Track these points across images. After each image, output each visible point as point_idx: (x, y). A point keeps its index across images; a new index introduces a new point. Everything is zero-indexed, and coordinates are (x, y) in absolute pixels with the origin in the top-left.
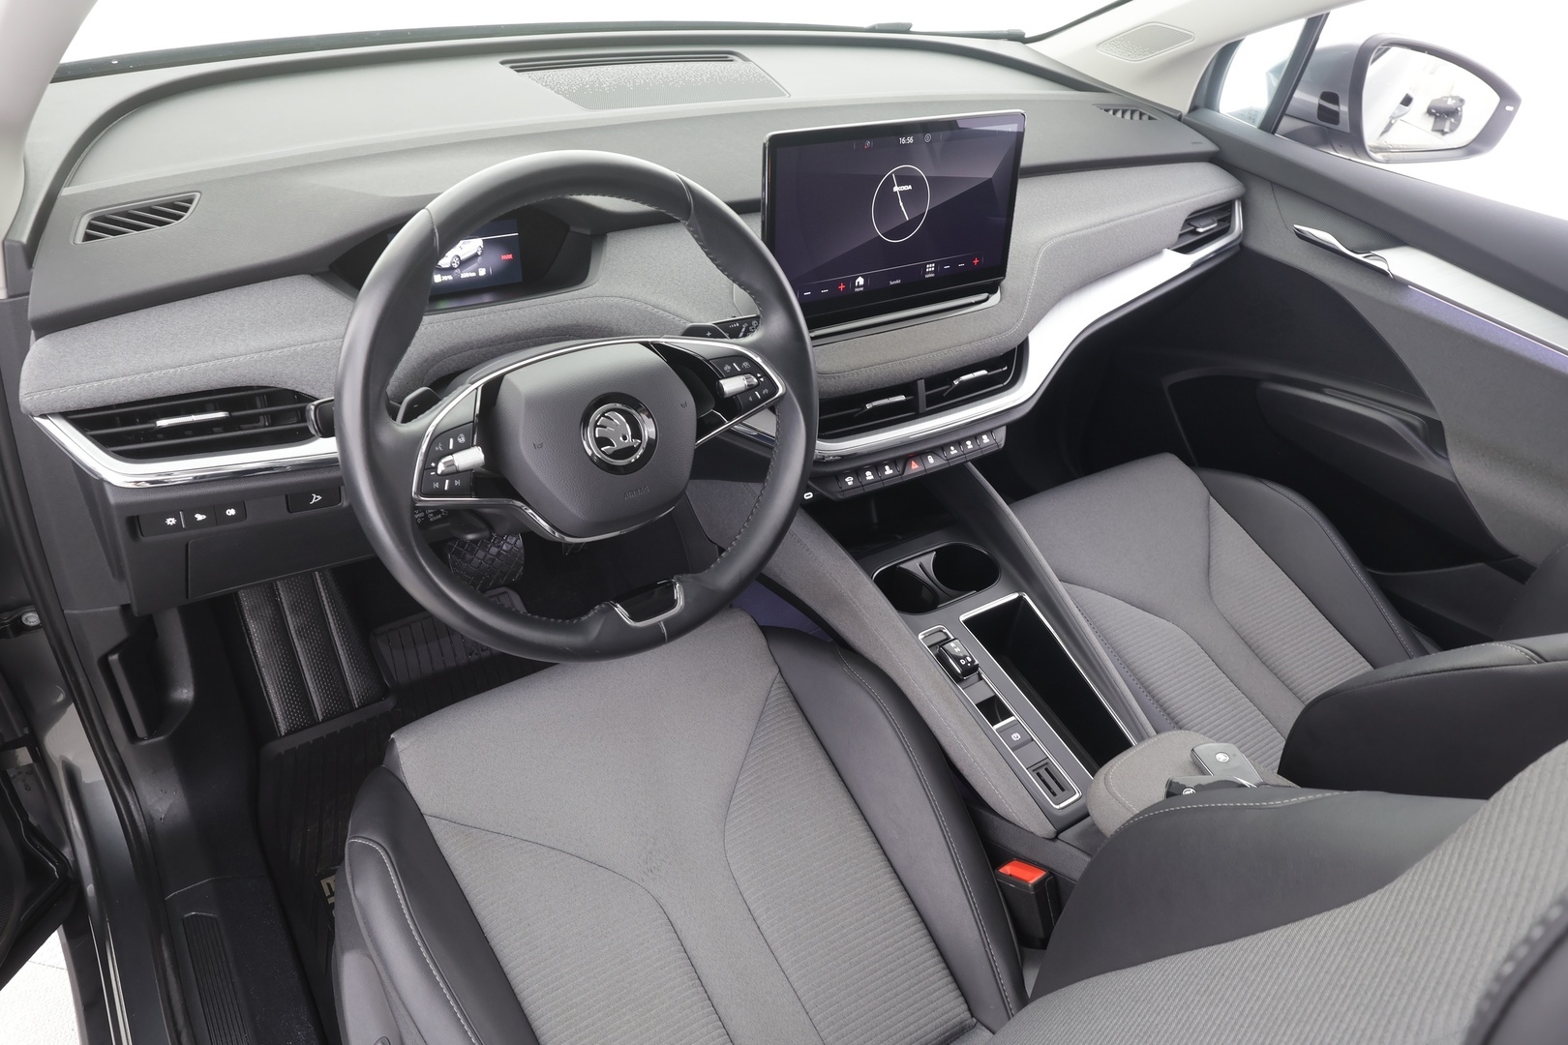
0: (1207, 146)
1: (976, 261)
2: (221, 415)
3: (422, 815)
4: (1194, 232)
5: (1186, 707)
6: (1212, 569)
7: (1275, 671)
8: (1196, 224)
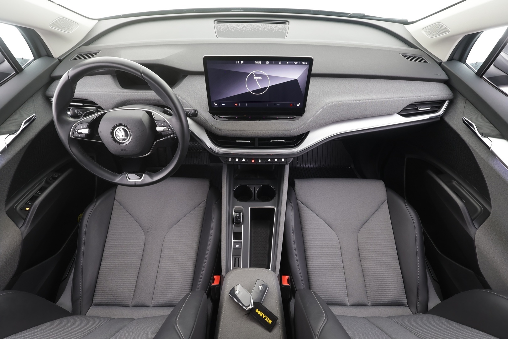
0: (444, 76)
1: (291, 105)
2: (81, 104)
3: (115, 199)
4: (417, 110)
5: (315, 261)
6: (366, 223)
7: (362, 265)
8: (419, 107)
